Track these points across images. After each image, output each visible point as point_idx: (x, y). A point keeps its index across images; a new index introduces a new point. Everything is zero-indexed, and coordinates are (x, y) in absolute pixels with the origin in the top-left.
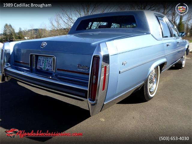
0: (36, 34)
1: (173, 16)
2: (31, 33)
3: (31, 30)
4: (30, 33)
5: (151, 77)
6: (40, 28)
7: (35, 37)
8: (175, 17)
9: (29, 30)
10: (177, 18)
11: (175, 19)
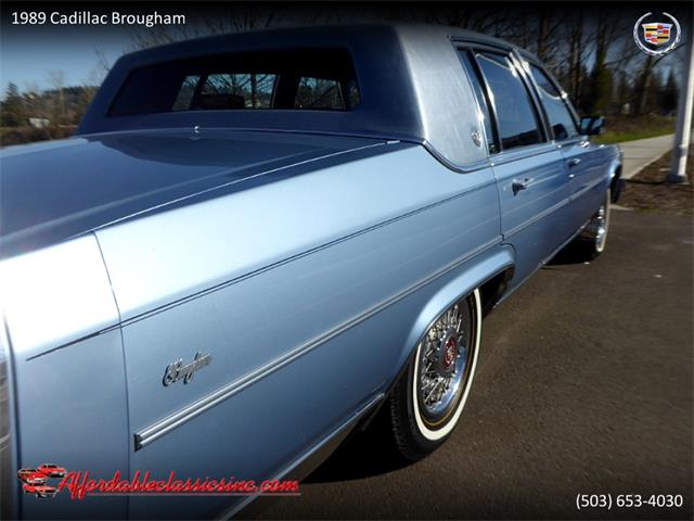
0: (74, 109)
1: (573, 45)
2: (56, 102)
3: (56, 92)
4: (49, 103)
5: (435, 351)
6: (89, 85)
7: (72, 119)
8: (579, 46)
9: (47, 92)
10: (587, 50)
11: (579, 55)
